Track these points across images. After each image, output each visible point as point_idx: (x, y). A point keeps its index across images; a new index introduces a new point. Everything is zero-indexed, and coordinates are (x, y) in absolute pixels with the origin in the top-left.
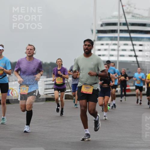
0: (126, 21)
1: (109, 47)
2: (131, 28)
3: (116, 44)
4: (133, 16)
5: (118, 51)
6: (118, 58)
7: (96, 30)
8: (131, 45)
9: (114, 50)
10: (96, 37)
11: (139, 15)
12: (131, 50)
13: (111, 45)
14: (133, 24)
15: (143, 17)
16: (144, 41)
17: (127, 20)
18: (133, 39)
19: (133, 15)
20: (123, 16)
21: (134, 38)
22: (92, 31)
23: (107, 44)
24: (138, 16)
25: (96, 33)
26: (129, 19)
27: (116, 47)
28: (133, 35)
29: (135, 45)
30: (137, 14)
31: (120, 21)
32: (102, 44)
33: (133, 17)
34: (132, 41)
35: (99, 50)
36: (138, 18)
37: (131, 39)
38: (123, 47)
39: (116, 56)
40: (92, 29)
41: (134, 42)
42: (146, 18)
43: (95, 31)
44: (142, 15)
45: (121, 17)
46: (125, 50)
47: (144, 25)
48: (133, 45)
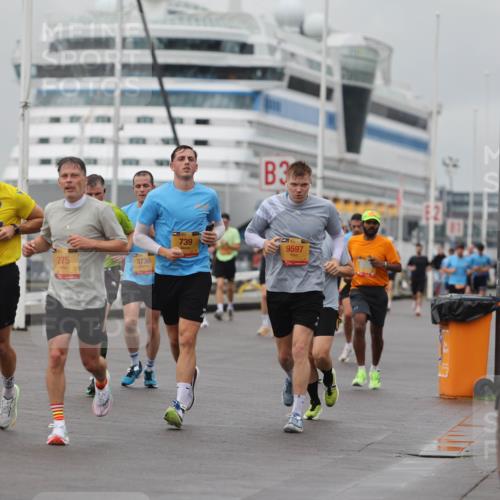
0: (146, 30)
1: (83, 129)
2: (167, 57)
3: (108, 120)
4: (172, 12)
5: (117, 143)
6: (115, 172)
7: (33, 65)
8: (164, 123)
9: (102, 141)
10: (34, 92)
11: (196, 7)
12: (166, 142)
13: (87, 121)
14: (172, 44)
15: (209, 17)
16: (212, 106)
17: (151, 26)
18: (172, 99)
19: (174, 8)
20: (136, 12)
21: (177, 93)
22: (17, 68)
23: (73, 119)
24: (191, 11)
25: (32, 77)
26: (156, 22)
27: (106, 130)
28: (172, 84)
29: (181, 121)
30: (187, 5)
31: (122, 30)
32: (56, 120)
33: (172, 16)
34: (168, 107)
35: (44, 141)
36: (191, 18)
37: (164, 98)
38: (133, 130)
39: (108, 165)
40: (18, 62)
41: (176, 112)
42: (221, 18)
43: (27, 71)
44: (204, 9)
45: (129, 13)
46: (142, 141)
47: (214, 45)
48: (173, 121)
